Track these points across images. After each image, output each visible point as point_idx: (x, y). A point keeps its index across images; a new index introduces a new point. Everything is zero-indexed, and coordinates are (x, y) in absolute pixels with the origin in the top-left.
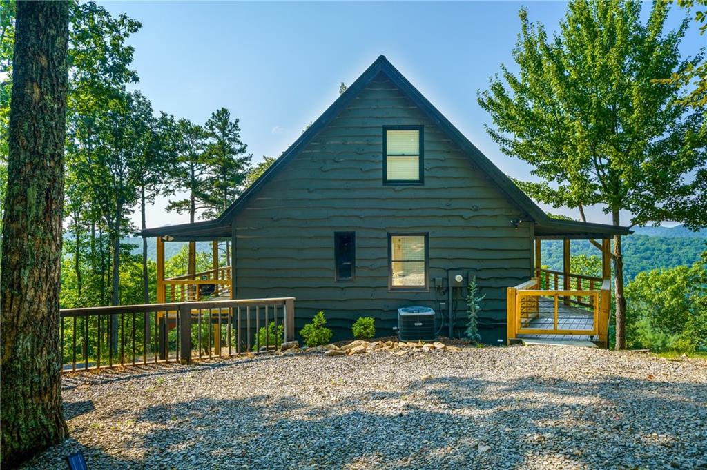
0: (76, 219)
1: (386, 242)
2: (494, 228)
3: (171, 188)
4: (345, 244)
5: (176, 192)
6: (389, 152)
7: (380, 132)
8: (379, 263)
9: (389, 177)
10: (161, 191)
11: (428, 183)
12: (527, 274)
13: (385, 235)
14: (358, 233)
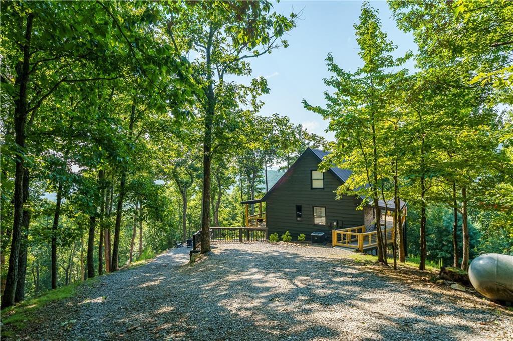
0: (241, 176)
1: (311, 209)
2: (349, 206)
3: (279, 161)
4: (299, 208)
5: (281, 163)
6: (313, 178)
7: (310, 172)
8: (310, 216)
9: (313, 187)
10: (275, 163)
11: (326, 190)
12: (361, 224)
13: (311, 207)
14: (303, 206)
